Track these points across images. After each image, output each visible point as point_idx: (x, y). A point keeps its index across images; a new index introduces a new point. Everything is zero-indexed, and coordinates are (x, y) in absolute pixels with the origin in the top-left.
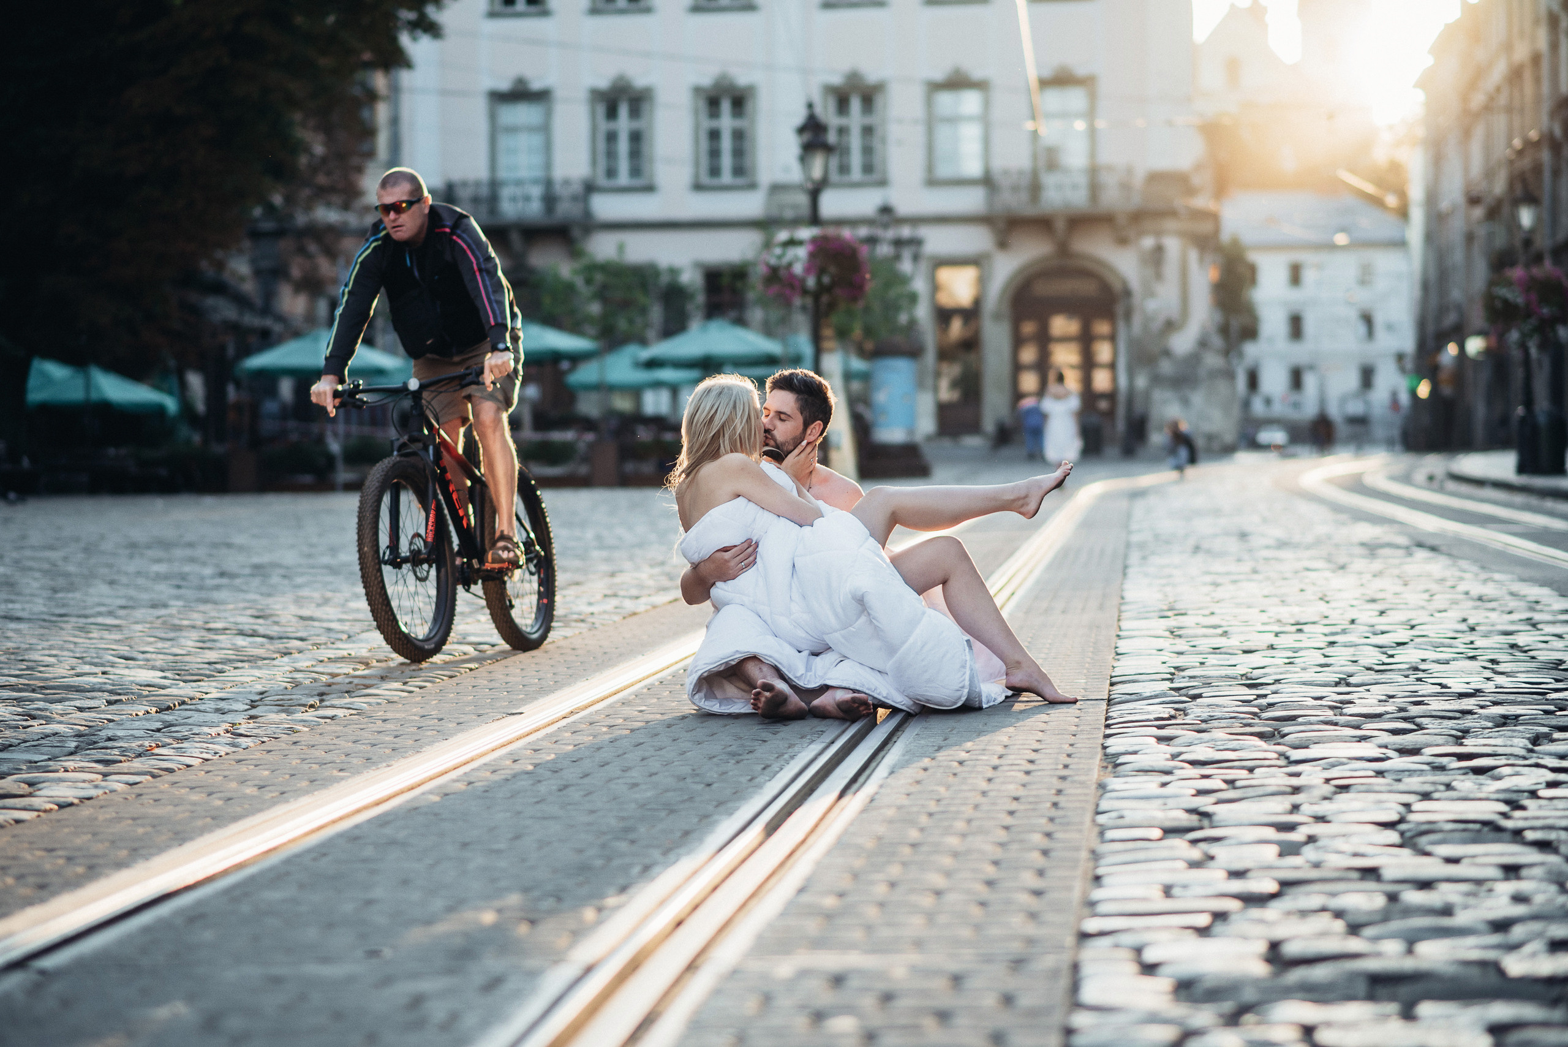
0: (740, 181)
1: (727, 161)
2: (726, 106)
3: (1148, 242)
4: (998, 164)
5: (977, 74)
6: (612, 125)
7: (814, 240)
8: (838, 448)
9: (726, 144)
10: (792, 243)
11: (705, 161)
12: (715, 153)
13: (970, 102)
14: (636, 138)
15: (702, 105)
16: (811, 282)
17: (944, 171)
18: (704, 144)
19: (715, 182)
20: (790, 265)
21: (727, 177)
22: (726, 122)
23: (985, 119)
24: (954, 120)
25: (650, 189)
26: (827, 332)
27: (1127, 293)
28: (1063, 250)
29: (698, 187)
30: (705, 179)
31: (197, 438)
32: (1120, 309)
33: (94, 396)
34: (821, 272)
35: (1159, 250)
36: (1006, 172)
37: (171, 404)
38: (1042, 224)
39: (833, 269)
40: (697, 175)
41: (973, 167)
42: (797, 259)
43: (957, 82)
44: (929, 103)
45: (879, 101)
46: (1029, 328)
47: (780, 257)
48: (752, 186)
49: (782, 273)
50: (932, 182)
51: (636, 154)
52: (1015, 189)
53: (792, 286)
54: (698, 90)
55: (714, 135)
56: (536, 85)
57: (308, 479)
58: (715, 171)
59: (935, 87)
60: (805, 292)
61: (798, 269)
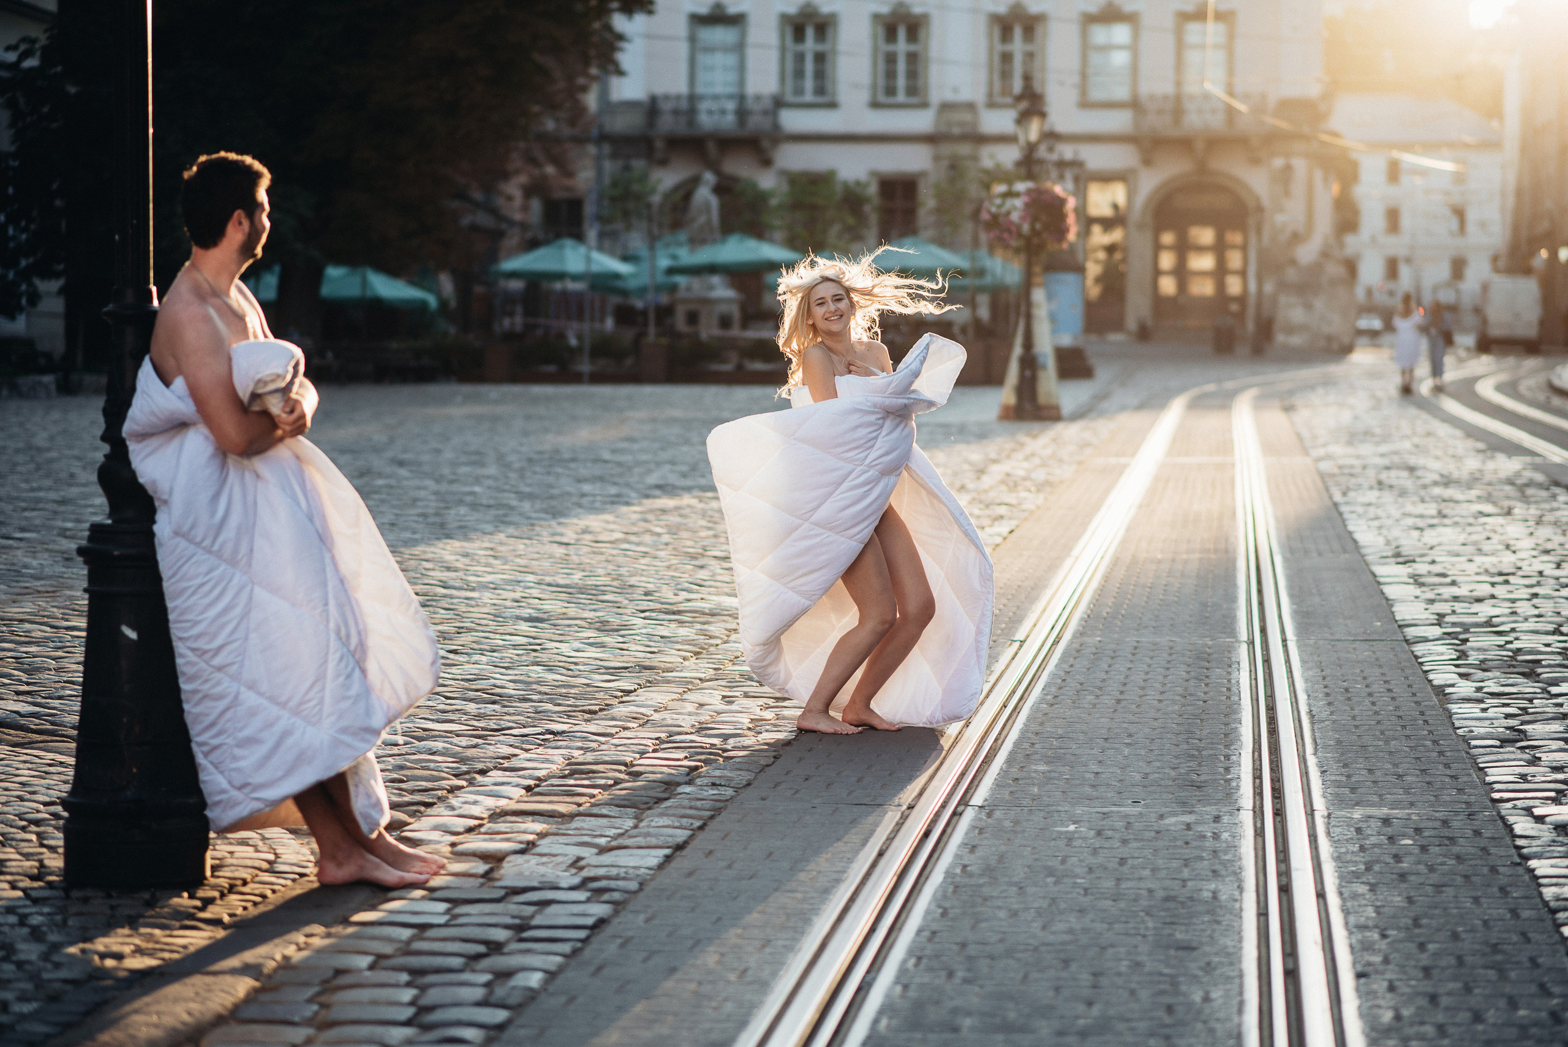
0: (914, 100)
1: (901, 82)
2: (902, 33)
3: (1278, 162)
4: (1145, 89)
5: (1128, 8)
6: (800, 48)
7: (1029, 192)
8: (1044, 367)
9: (901, 67)
10: (1010, 194)
11: (881, 82)
12: (891, 74)
13: (1120, 33)
14: (820, 58)
15: (881, 32)
16: (1026, 228)
17: (1096, 94)
18: (881, 66)
19: (890, 100)
20: (1008, 213)
21: (901, 97)
22: (902, 46)
23: (1134, 48)
24: (1107, 48)
25: (832, 105)
26: (1037, 269)
27: (1260, 209)
28: (1202, 168)
29: (875, 105)
30: (882, 98)
31: (452, 330)
32: (1251, 221)
33: (369, 293)
34: (1035, 219)
35: (1288, 169)
36: (1152, 97)
37: (432, 300)
38: (1184, 144)
39: (1044, 218)
40: (874, 94)
41: (1122, 93)
42: (1015, 208)
43: (1110, 16)
44: (1084, 35)
45: (1039, 30)
46: (1168, 238)
47: (1000, 206)
48: (924, 105)
49: (1001, 220)
50: (1086, 104)
51: (820, 75)
52: (1160, 112)
53: (1009, 231)
54: (877, 17)
55: (891, 59)
56: (732, 10)
57: (551, 368)
58: (891, 91)
59: (1090, 20)
60: (1020, 235)
61: (1015, 217)
